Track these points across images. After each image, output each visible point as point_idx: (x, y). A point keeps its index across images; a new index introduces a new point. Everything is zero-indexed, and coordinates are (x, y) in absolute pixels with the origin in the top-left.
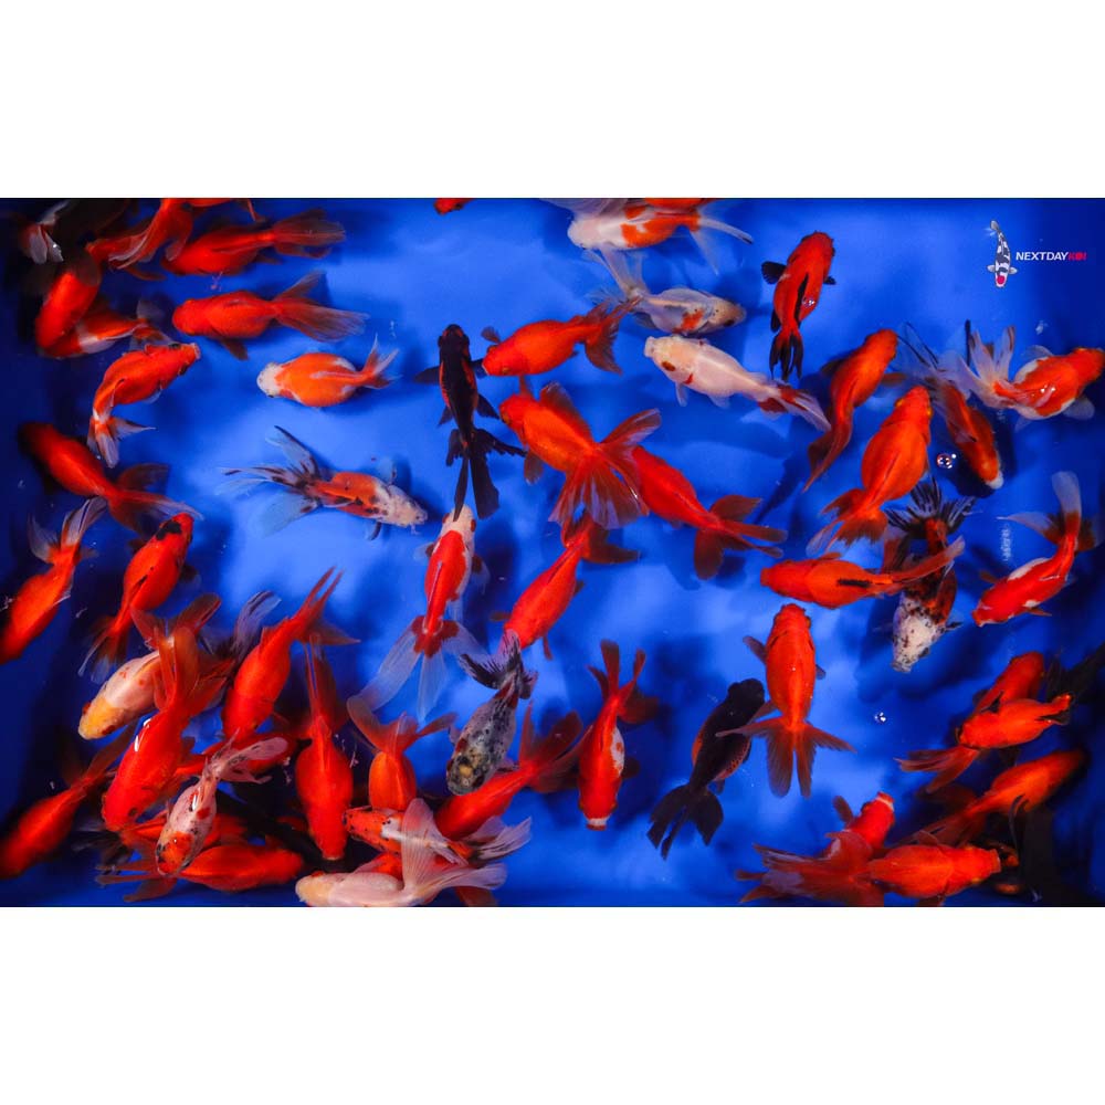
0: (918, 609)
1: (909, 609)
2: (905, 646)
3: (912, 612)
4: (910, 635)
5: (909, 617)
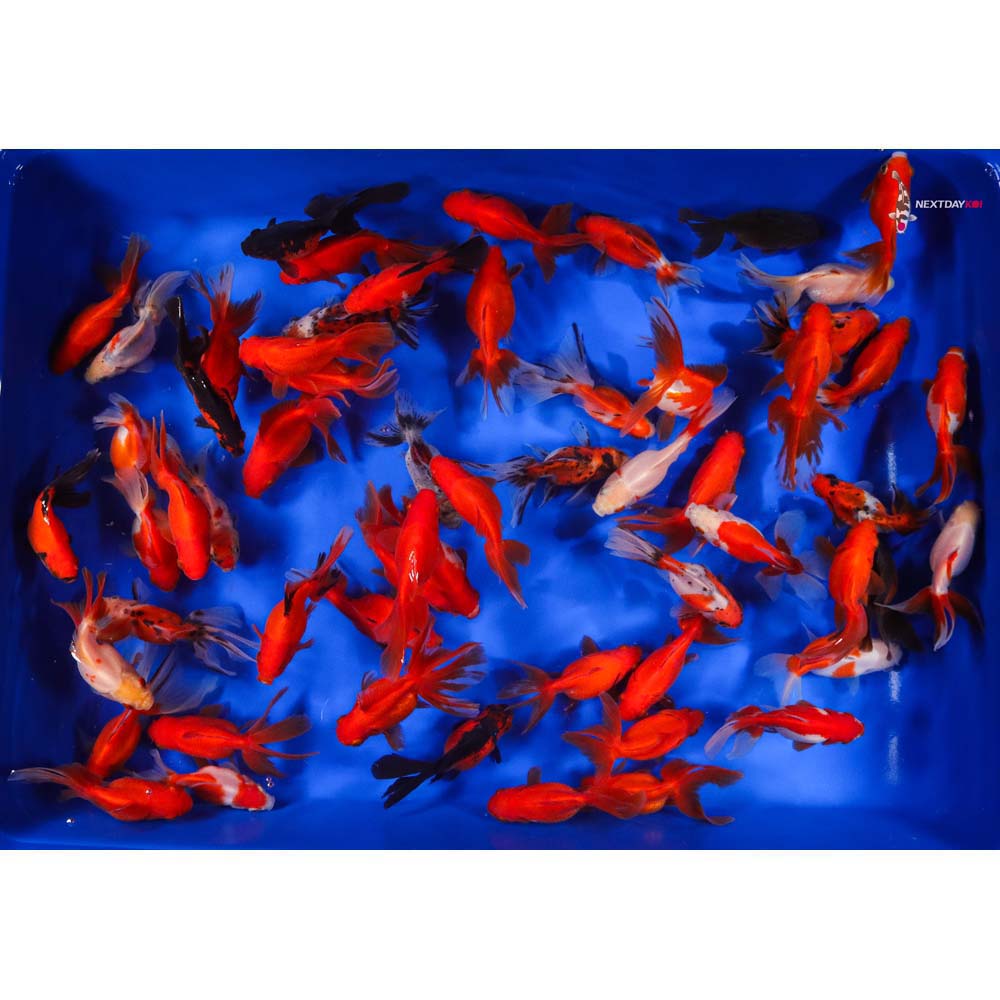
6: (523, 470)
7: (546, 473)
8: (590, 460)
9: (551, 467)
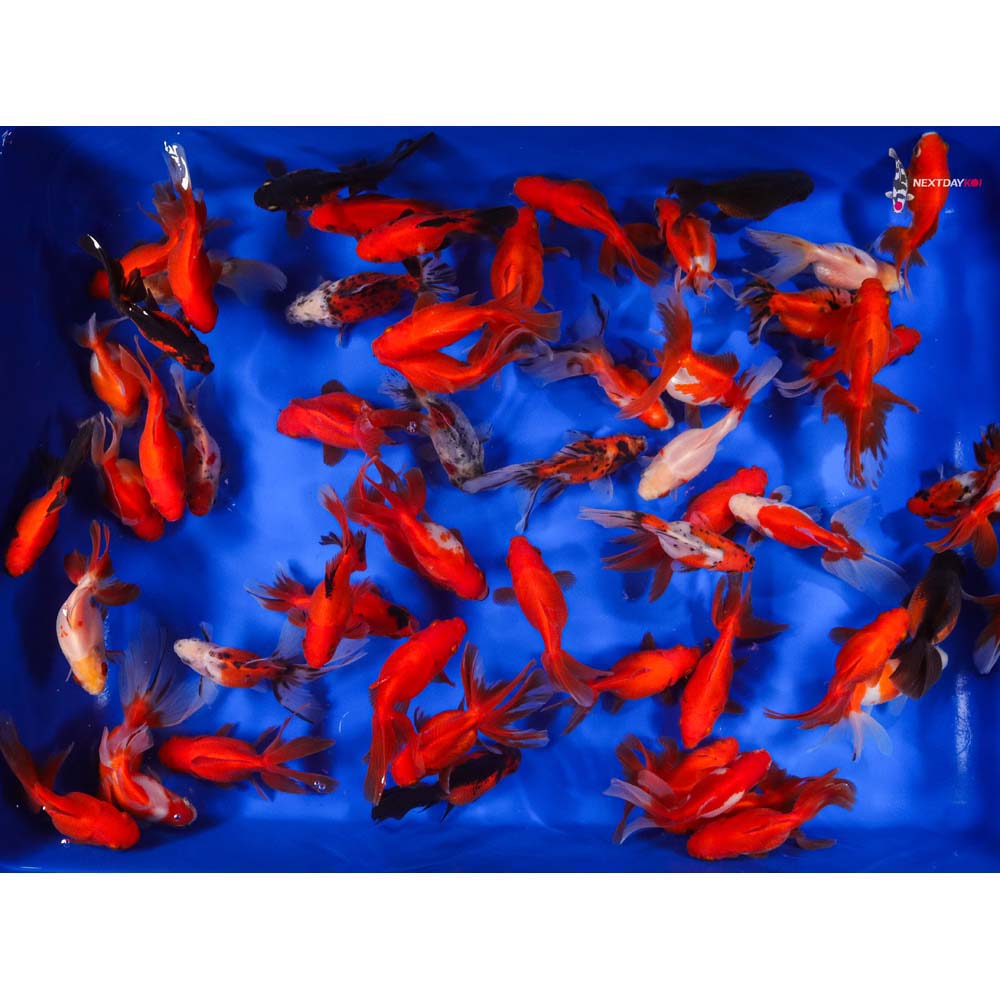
6: (533, 470)
7: (559, 472)
8: (605, 452)
9: (564, 464)
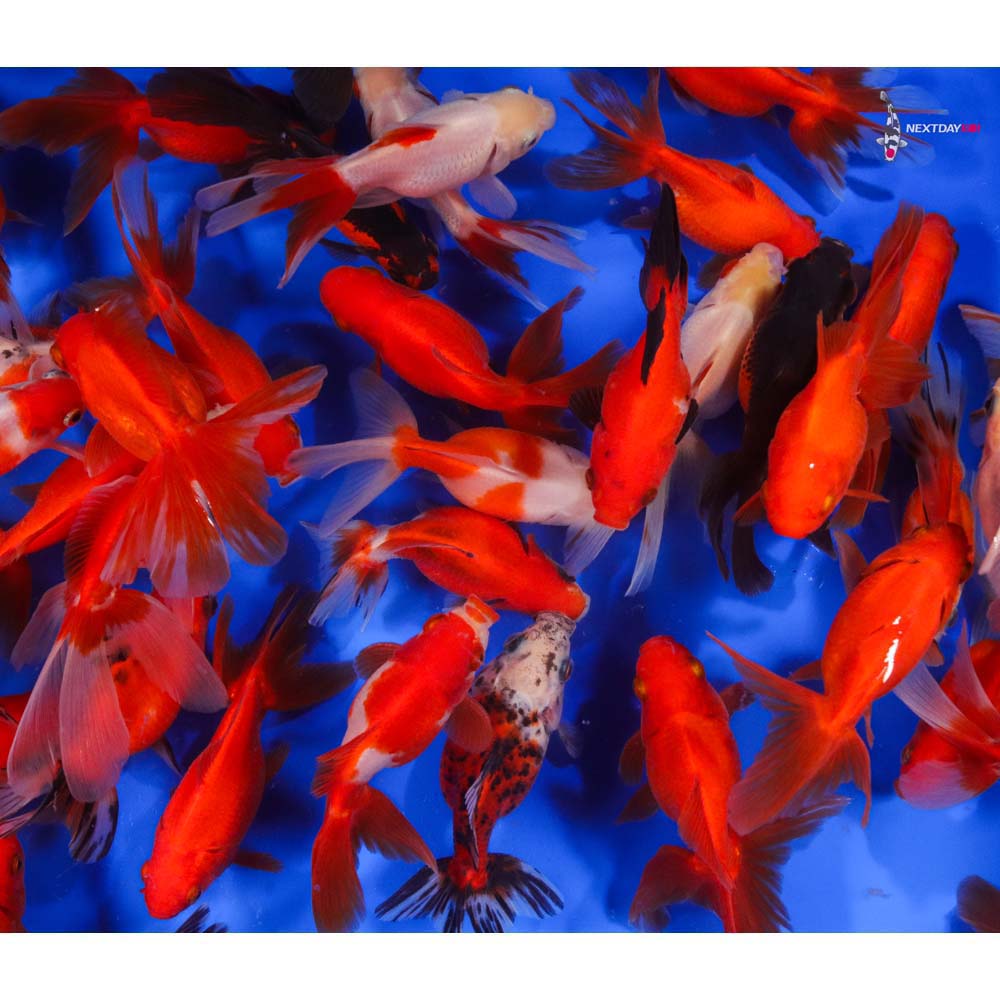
0: (527, 722)
1: (541, 725)
2: (552, 656)
3: (535, 718)
4: (542, 676)
5: (540, 710)
